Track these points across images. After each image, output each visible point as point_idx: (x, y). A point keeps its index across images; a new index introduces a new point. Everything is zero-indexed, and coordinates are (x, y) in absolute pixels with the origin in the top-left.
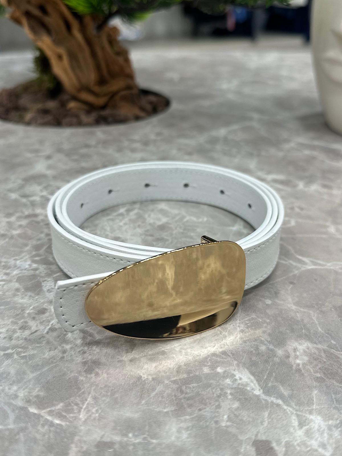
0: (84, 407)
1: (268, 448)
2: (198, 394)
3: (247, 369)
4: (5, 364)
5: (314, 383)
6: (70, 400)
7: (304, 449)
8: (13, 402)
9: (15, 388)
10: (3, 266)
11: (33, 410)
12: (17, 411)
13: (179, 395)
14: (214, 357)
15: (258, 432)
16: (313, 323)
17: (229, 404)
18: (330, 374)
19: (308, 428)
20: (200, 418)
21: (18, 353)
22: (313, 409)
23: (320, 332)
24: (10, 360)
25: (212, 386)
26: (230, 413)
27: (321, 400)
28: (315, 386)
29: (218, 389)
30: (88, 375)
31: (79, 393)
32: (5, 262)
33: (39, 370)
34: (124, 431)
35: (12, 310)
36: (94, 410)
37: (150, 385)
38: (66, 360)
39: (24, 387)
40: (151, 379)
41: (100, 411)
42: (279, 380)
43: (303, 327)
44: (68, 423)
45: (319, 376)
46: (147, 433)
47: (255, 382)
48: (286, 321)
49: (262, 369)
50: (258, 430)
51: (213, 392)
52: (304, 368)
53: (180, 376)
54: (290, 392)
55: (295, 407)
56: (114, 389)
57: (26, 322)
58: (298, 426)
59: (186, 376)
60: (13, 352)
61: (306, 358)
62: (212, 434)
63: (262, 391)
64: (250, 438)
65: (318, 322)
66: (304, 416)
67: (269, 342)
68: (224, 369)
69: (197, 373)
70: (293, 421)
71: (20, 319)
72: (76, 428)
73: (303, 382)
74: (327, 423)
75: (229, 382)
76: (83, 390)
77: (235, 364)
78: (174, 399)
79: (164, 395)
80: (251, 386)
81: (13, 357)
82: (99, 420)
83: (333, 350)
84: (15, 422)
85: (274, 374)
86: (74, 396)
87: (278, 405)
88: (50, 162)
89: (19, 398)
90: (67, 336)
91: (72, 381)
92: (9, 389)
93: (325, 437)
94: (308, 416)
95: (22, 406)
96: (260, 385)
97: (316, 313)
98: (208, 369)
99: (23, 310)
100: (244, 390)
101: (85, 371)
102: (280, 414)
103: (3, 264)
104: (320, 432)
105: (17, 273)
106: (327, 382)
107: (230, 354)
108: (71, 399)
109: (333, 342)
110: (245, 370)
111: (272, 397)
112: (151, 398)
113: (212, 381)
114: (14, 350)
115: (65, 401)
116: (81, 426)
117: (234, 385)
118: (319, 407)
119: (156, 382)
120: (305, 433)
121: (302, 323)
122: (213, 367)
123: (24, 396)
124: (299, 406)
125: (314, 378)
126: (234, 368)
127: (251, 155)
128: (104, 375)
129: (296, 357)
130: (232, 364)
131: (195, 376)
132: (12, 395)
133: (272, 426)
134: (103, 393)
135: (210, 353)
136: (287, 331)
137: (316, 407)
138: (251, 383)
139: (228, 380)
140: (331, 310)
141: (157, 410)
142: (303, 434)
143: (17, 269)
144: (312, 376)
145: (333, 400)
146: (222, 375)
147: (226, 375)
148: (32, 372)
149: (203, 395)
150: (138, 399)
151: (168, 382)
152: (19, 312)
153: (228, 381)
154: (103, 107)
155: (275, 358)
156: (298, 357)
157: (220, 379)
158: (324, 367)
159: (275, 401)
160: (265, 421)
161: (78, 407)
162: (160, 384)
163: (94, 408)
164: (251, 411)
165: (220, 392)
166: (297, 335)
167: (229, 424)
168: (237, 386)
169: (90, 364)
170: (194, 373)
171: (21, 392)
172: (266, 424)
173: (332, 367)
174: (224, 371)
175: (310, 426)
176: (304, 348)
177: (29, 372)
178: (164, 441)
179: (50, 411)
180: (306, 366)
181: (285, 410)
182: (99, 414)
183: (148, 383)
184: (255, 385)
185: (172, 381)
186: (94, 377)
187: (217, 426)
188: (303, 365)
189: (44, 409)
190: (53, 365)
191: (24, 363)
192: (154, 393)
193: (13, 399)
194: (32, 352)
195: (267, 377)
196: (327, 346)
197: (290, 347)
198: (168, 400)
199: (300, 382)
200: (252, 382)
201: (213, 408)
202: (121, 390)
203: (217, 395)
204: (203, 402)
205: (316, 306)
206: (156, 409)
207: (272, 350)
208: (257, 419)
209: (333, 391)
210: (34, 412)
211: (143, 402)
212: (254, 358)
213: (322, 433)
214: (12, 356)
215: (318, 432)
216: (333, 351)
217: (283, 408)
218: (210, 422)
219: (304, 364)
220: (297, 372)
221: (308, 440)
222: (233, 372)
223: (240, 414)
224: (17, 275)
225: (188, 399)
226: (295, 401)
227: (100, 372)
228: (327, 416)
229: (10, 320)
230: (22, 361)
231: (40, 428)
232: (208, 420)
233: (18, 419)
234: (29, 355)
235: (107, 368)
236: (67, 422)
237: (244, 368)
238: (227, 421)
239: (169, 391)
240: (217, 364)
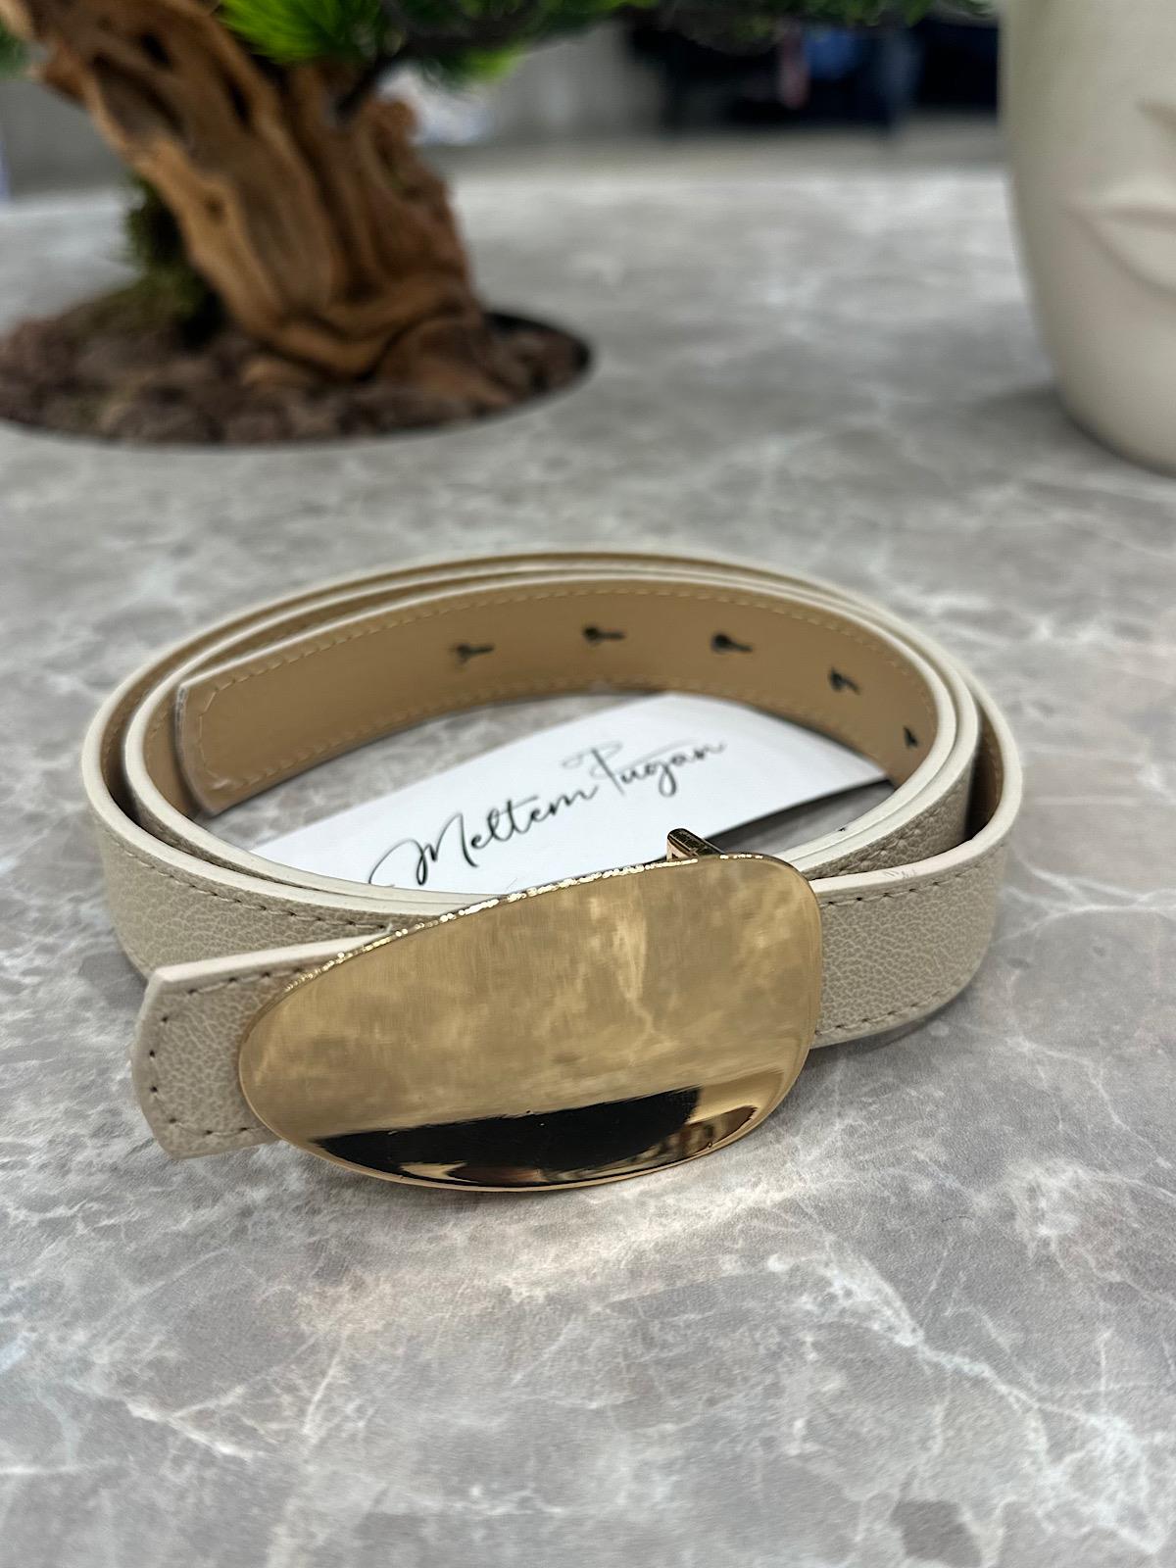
0: (317, 1397)
1: (947, 1529)
2: (703, 1348)
3: (871, 1259)
4: (46, 1254)
5: (1102, 1304)
6: (267, 1375)
7: (1068, 1530)
8: (77, 1385)
9: (80, 1336)
10: (35, 921)
11: (143, 1410)
12: (89, 1416)
13: (639, 1352)
14: (755, 1222)
15: (912, 1476)
16: (1092, 1098)
17: (811, 1381)
18: (1154, 1274)
19: (1082, 1459)
20: (712, 1430)
21: (89, 1219)
22: (1097, 1394)
23: (1119, 1129)
24: (65, 1242)
25: (753, 1320)
26: (813, 1410)
27: (1126, 1364)
28: (1105, 1316)
29: (774, 1331)
30: (326, 1289)
31: (298, 1352)
32: (40, 909)
33: (162, 1273)
34: (455, 1480)
35: (64, 1074)
36: (350, 1409)
37: (541, 1319)
38: (254, 1240)
39: (110, 1334)
40: (541, 1300)
41: (370, 1412)
42: (980, 1296)
43: (1058, 1113)
44: (261, 1454)
45: (1118, 1279)
46: (532, 1485)
47: (898, 1304)
48: (1000, 1093)
49: (921, 1259)
50: (909, 1468)
51: (753, 1339)
52: (1066, 1254)
53: (643, 1287)
54: (1019, 1337)
55: (1036, 1387)
56: (418, 1336)
57: (114, 1113)
58: (1049, 1451)
59: (662, 1290)
60: (70, 1213)
61: (1071, 1221)
62: (754, 1485)
63: (921, 1333)
64: (884, 1497)
65: (1111, 1095)
66: (1069, 1419)
67: (945, 1167)
68: (791, 1262)
69: (700, 1278)
70: (1031, 1436)
71: (93, 1102)
72: (289, 1468)
73: (1060, 1302)
74: (1145, 1442)
75: (809, 1307)
76: (312, 1341)
77: (827, 1244)
78: (623, 1364)
79: (586, 1352)
80: (884, 1318)
81: (73, 1231)
82: (367, 1440)
83: (1163, 1191)
84: (81, 1453)
85: (962, 1277)
86: (280, 1361)
87: (978, 1382)
88: (188, 566)
89: (96, 1370)
90: (255, 1157)
91: (274, 1309)
92: (62, 1340)
93: (1140, 1488)
94: (1081, 1416)
95: (107, 1396)
96: (914, 1315)
97: (1102, 1064)
98: (736, 1262)
99: (102, 1072)
100: (860, 1330)
101: (317, 1274)
102: (984, 1411)
103: (33, 915)
104: (1122, 1471)
105: (83, 944)
106: (1145, 1299)
107: (810, 1211)
108: (272, 1370)
109: (1162, 1162)
110: (861, 1263)
111: (958, 1353)
112: (543, 1365)
113: (750, 1304)
114: (76, 1208)
115: (251, 1380)
116: (306, 1462)
117: (827, 1314)
118: (1119, 1386)
119: (560, 1307)
120: (1073, 1476)
121: (1054, 1100)
122: (754, 1256)
123: (113, 1364)
124: (1052, 1384)
125: (1101, 1288)
126: (824, 1257)
127: (869, 530)
128: (381, 1287)
129: (1037, 1217)
130: (819, 1245)
131: (692, 1286)
132: (70, 1361)
133: (959, 1455)
134: (381, 1347)
135: (742, 1206)
136: (1005, 1127)
137: (1107, 1387)
138: (886, 1308)
139: (804, 1298)
140: (1153, 1053)
141: (566, 1403)
142: (1067, 1478)
143: (84, 929)
144: (1092, 1281)
145: (1166, 1360)
146: (784, 1281)
147: (797, 1282)
148: (140, 1282)
149: (721, 1352)
150: (501, 1368)
151: (599, 1309)
152: (91, 1078)
153: (806, 1302)
154: (365, 376)
155: (965, 1222)
156: (1043, 1215)
157: (776, 1297)
158: (1135, 1247)
159: (966, 1368)
160: (934, 1437)
161: (297, 1397)
162: (574, 1316)
163: (350, 1399)
164: (885, 1402)
165: (778, 1340)
166: (1038, 1139)
167: (811, 1447)
168: (836, 1319)
169: (333, 1253)
170: (690, 1276)
171: (99, 1351)
172: (937, 1446)
173: (1161, 1247)
174: (792, 1270)
175: (1091, 1451)
176: (1063, 1185)
177: (126, 1283)
178: (592, 1510)
179: (200, 1412)
180: (1070, 1246)
181: (1002, 1397)
182: (370, 1421)
183: (531, 1311)
184: (898, 1315)
185: (612, 1306)
186: (347, 1296)
187: (772, 1457)
188: (1061, 1243)
189: (181, 1406)
190: (207, 1256)
191: (111, 1251)
192: (554, 1348)
193: (73, 1373)
194: (136, 1215)
195: (938, 1284)
196: (1144, 1178)
197: (1017, 1183)
198: (600, 1370)
199: (1053, 1302)
200: (888, 1303)
201: (756, 1395)
202: (443, 1340)
203: (769, 1349)
204: (723, 1375)
205: (1101, 1042)
206: (558, 1402)
207: (953, 1195)
208: (908, 1431)
209: (1165, 1331)
210: (145, 1417)
211: (518, 1377)
212: (893, 1223)
213: (1132, 1475)
214: (70, 1228)
215: (1115, 1472)
216: (1162, 1193)
217: (995, 1392)
218: (748, 1444)
219: (1065, 1241)
220: (1042, 1268)
221: (1086, 1498)
222: (822, 1271)
223: (847, 1416)
224: (80, 951)
225: (670, 1365)
226: (1035, 1367)
227: (369, 1278)
228: (1148, 1416)
229: (62, 1107)
230: (104, 1245)
231: (166, 1470)
232: (738, 1436)
233: (92, 1442)
234: (128, 1224)
235: (391, 1265)
236: (259, 1449)
237: (859, 1256)
238: (805, 1439)
239: (603, 1340)
240: (767, 1246)
